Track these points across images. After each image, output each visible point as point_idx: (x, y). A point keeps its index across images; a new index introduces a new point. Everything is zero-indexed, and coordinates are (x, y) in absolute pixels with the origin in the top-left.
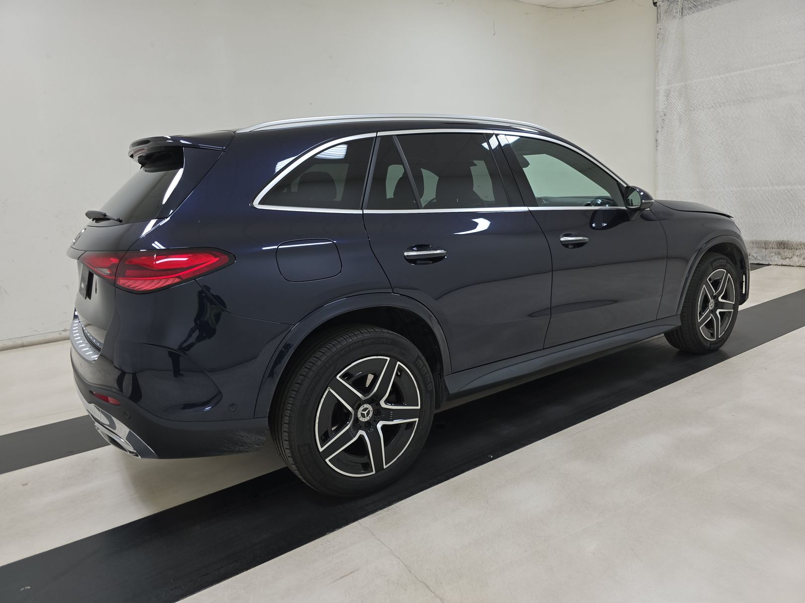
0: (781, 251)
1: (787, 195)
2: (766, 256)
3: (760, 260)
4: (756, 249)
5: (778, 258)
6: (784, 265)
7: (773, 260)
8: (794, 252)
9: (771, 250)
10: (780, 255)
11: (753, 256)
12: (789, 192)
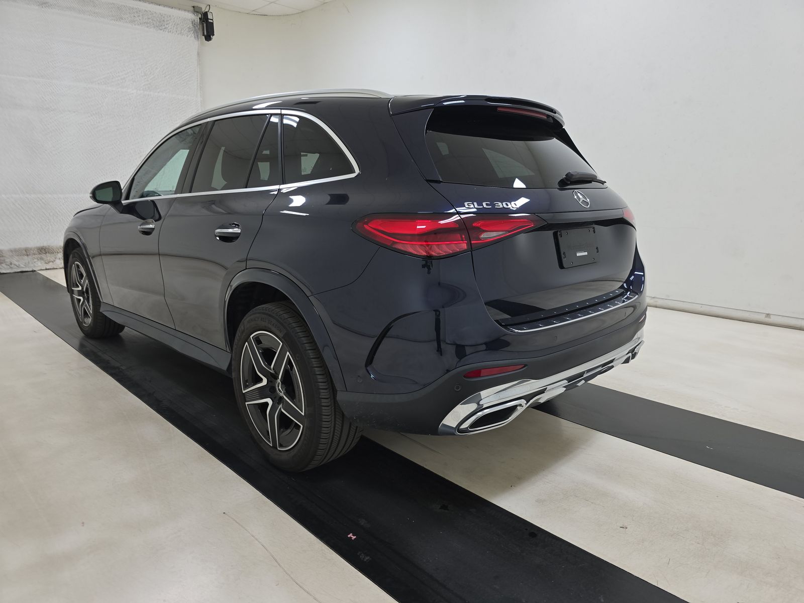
0: (43, 256)
1: (40, 203)
2: (29, 262)
3: (23, 268)
4: (17, 257)
5: (41, 263)
6: (48, 269)
7: (35, 265)
8: (55, 255)
9: (33, 256)
10: (43, 260)
11: (15, 265)
12: (41, 200)
